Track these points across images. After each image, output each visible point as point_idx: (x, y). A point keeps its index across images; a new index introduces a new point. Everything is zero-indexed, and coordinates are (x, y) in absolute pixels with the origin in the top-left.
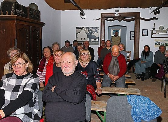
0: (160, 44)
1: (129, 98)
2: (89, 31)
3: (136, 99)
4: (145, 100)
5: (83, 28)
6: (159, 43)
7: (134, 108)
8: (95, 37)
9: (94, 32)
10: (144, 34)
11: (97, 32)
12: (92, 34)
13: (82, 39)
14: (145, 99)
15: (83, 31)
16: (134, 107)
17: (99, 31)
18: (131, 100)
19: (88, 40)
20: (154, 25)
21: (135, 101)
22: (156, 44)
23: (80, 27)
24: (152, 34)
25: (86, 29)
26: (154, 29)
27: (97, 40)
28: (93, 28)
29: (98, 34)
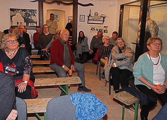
0: (94, 30)
1: (73, 98)
2: (26, 14)
3: (81, 97)
4: (90, 99)
5: (18, 10)
6: (94, 28)
7: (78, 109)
8: (32, 22)
9: (32, 16)
10: (81, 20)
11: (34, 15)
12: (30, 18)
13: (18, 23)
14: (91, 97)
15: (18, 14)
16: (79, 107)
17: (37, 15)
18: (76, 99)
19: (25, 24)
20: (90, 11)
21: (80, 100)
22: (91, 29)
23: (15, 9)
24: (88, 20)
25: (22, 12)
26: (90, 15)
27: (35, 25)
28: (30, 11)
29: (36, 18)
